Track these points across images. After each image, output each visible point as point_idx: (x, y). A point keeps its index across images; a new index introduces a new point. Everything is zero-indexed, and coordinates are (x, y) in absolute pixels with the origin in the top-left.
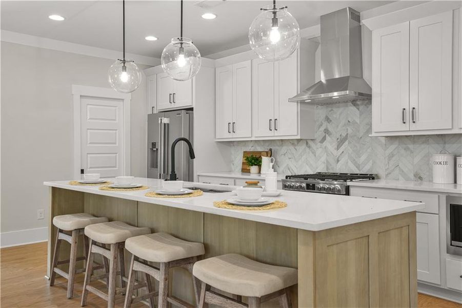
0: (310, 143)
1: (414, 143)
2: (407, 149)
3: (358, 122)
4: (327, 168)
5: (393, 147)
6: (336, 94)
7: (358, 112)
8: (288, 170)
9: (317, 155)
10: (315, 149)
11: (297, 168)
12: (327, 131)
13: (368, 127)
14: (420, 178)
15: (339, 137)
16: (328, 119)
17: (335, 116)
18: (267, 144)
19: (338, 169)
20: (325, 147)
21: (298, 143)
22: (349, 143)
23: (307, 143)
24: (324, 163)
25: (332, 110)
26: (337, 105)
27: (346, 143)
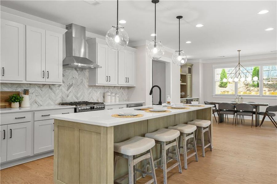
0: (52, 87)
3: (77, 78)
4: (62, 100)
6: (80, 64)
7: (77, 73)
8: (35, 103)
9: (56, 93)
10: (55, 90)
11: (42, 102)
13: (82, 81)
15: (69, 85)
17: (67, 73)
19: (68, 100)
20: (61, 89)
21: (43, 87)
23: (50, 87)
24: (61, 98)
25: (65, 70)
26: (68, 68)
27: (72, 87)
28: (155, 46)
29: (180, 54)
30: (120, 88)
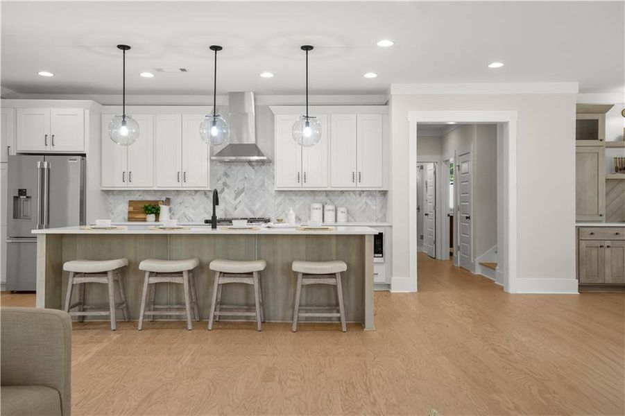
0: (208, 193)
1: (296, 195)
2: (290, 199)
3: (253, 177)
4: (226, 215)
5: (280, 198)
7: (253, 171)
8: (184, 217)
11: (194, 215)
12: (225, 184)
14: (300, 219)
15: (237, 190)
16: (226, 174)
17: (233, 172)
18: (158, 194)
19: (235, 214)
20: (224, 197)
22: (246, 194)
23: (205, 194)
24: (223, 210)
25: (230, 167)
26: (235, 163)
27: (243, 194)
28: (214, 123)
29: (307, 123)
30: (360, 195)
